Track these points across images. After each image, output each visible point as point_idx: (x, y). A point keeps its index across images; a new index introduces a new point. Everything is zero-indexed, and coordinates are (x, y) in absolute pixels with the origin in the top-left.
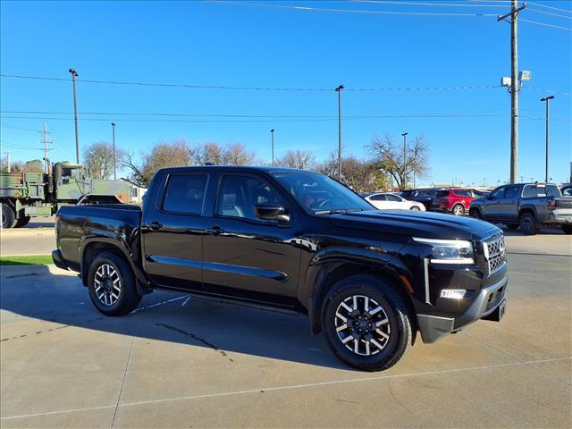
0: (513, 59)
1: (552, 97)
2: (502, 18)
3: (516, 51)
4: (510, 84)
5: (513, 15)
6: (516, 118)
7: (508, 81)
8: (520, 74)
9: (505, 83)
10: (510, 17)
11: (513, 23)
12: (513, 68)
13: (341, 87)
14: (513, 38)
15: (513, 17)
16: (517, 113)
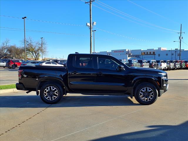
0: (90, 18)
1: (95, 31)
2: (87, 3)
3: (91, 15)
4: (89, 25)
5: (90, 3)
6: (92, 37)
7: (89, 24)
8: (93, 23)
9: (88, 25)
10: (89, 3)
11: (90, 5)
12: (90, 20)
13: (25, 17)
14: (90, 10)
15: (90, 4)
16: (92, 36)
